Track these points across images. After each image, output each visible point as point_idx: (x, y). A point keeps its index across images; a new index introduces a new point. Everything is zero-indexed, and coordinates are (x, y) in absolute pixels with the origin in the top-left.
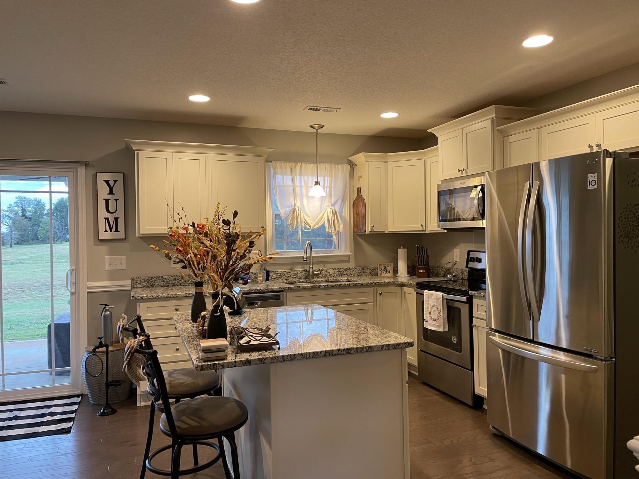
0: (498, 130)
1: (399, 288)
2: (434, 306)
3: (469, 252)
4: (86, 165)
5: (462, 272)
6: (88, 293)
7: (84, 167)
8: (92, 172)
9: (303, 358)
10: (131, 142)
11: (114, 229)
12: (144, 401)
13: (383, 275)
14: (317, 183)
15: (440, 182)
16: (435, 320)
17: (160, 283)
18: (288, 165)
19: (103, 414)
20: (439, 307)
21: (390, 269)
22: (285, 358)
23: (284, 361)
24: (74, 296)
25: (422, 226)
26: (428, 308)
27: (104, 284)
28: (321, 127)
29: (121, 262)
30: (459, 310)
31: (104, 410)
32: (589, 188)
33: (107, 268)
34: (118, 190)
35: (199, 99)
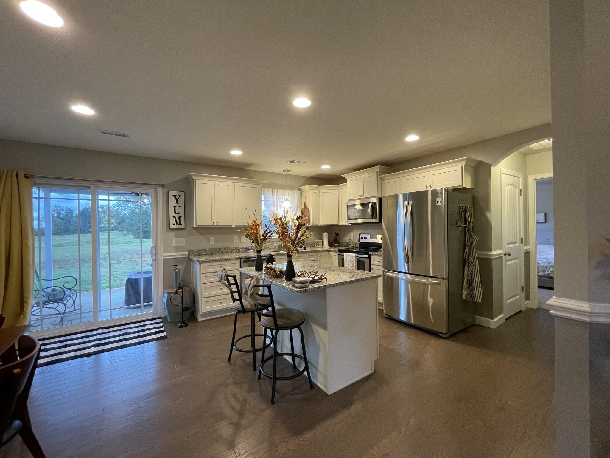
0: (380, 177)
1: (327, 253)
2: (350, 260)
3: (360, 235)
4: (163, 186)
5: (356, 244)
6: (164, 259)
7: (161, 187)
8: (166, 190)
9: (341, 285)
10: (192, 174)
11: (179, 223)
12: (202, 318)
13: (317, 247)
14: (287, 200)
15: (348, 201)
16: (351, 267)
17: (205, 253)
18: (271, 190)
19: (181, 327)
20: (353, 261)
21: (321, 243)
22: (334, 285)
23: (334, 286)
24: (155, 261)
25: (337, 222)
26: (347, 262)
27: (173, 254)
28: (289, 171)
29: (182, 241)
31: (181, 324)
32: (437, 204)
33: (174, 245)
34: (181, 201)
35: (236, 153)
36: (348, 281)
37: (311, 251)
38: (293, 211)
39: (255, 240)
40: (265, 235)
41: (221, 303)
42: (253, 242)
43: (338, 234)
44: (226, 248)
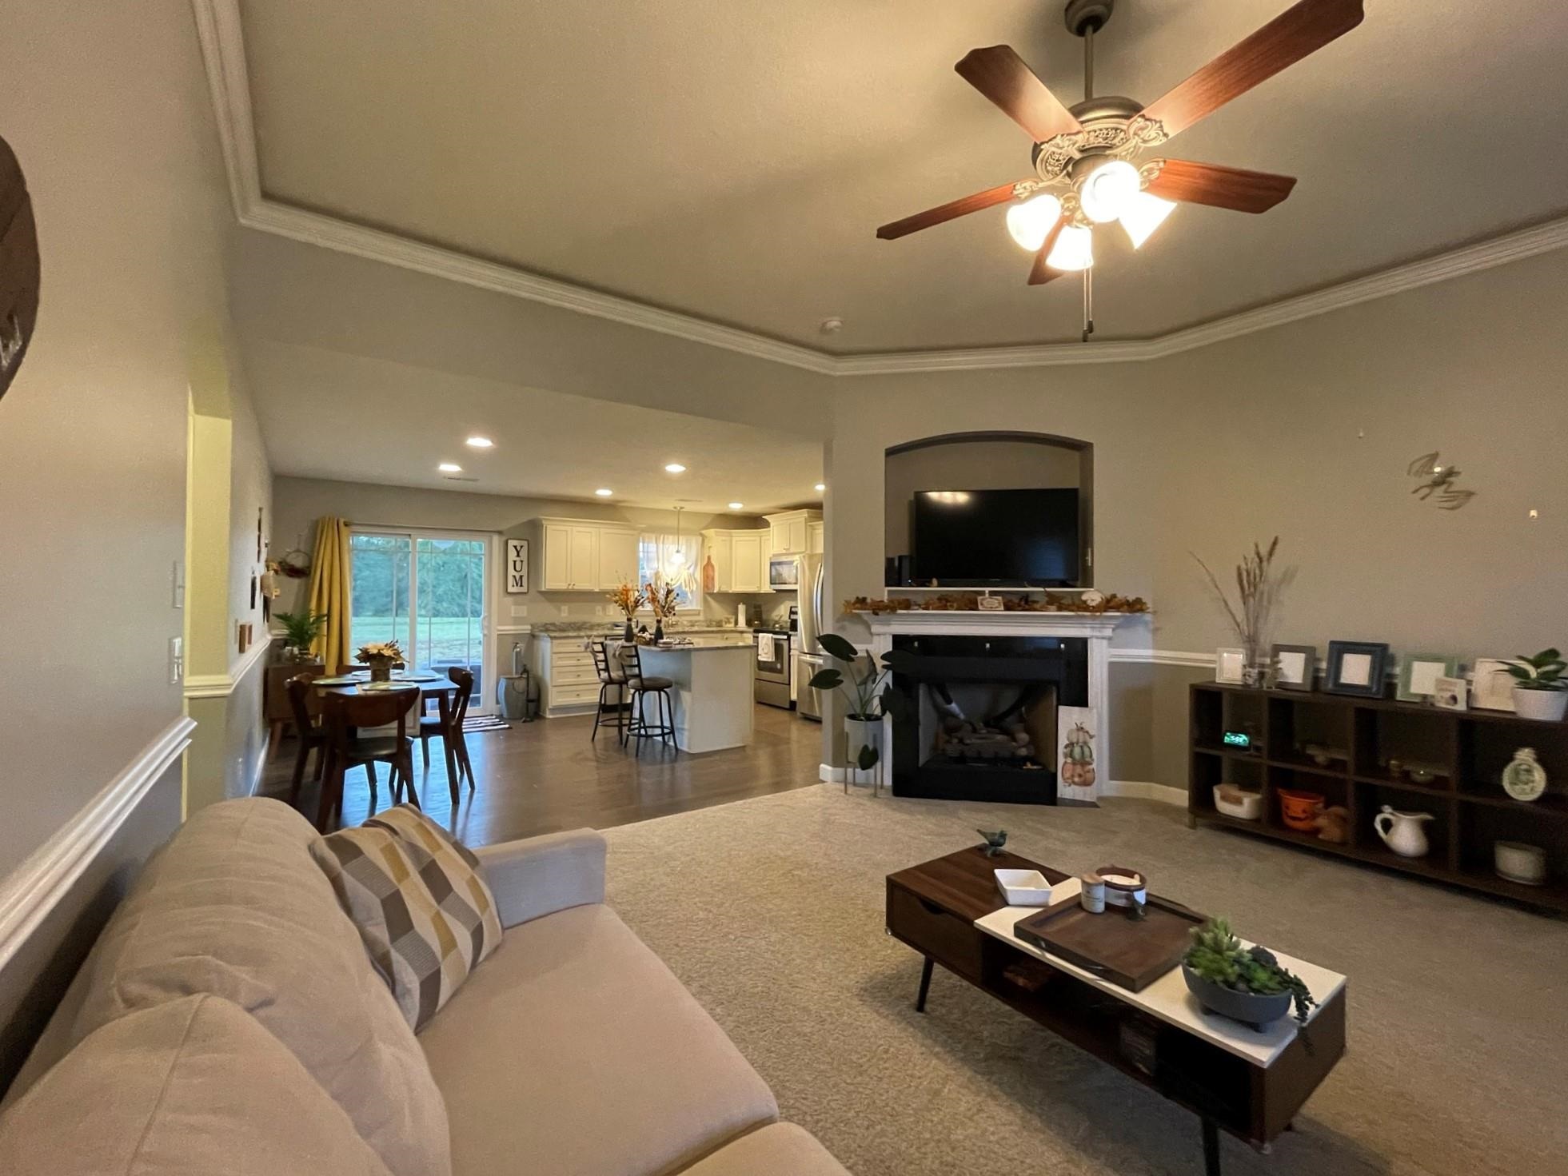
0: (806, 526)
1: (740, 634)
2: (765, 644)
3: (791, 607)
4: (500, 533)
5: (786, 622)
6: (498, 635)
7: (498, 535)
8: (504, 538)
10: (542, 518)
11: (519, 584)
12: (551, 714)
13: (728, 625)
14: (678, 552)
15: (771, 555)
16: (766, 654)
17: (554, 628)
18: (654, 536)
19: (524, 722)
20: (769, 645)
21: (733, 620)
24: (486, 637)
25: (758, 588)
26: (762, 646)
27: (510, 629)
28: (682, 508)
29: (523, 611)
30: (782, 645)
33: (513, 615)
34: (524, 553)
35: (604, 493)
38: (688, 569)
39: (626, 607)
40: (637, 602)
41: (578, 695)
42: (623, 609)
43: (760, 606)
44: (585, 623)
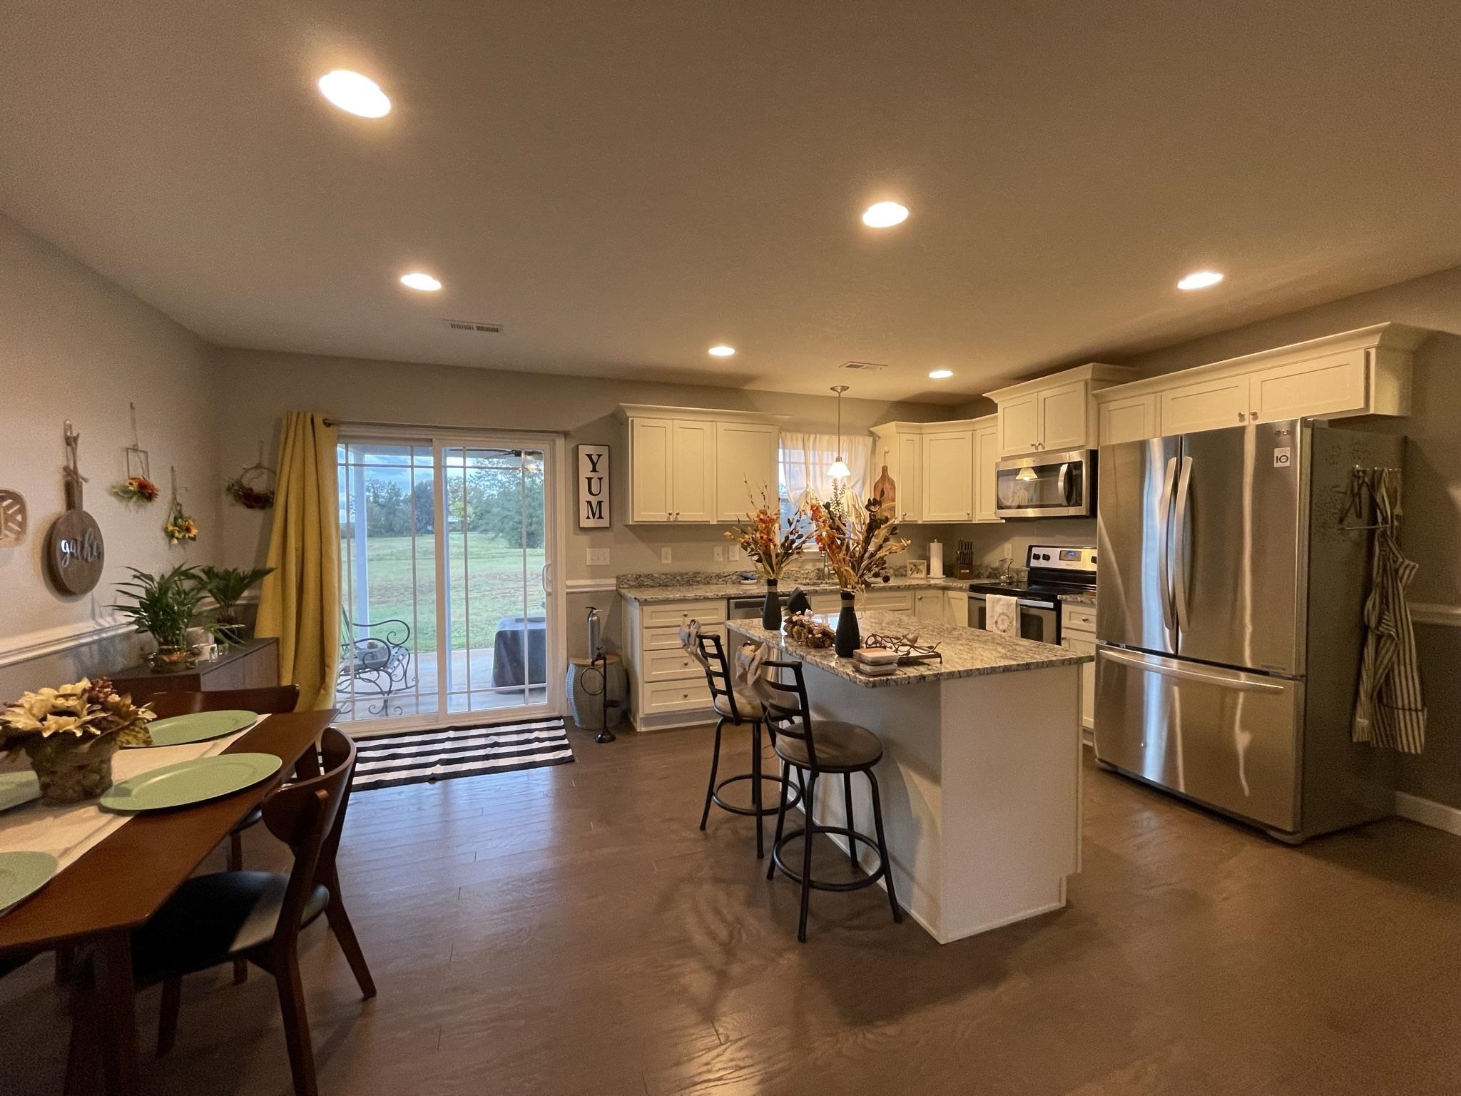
0: (1093, 395)
1: (940, 592)
2: (1003, 614)
3: (1030, 548)
4: (566, 435)
5: (1018, 572)
6: (567, 593)
7: (563, 439)
8: (573, 445)
9: (980, 674)
10: (626, 406)
11: (597, 515)
12: (645, 726)
13: (913, 576)
14: (839, 459)
15: (1000, 460)
16: (1004, 631)
17: (650, 582)
18: (800, 436)
19: (601, 741)
20: (1010, 615)
21: (923, 568)
22: (962, 674)
23: (960, 677)
24: (550, 598)
25: (969, 514)
26: (992, 617)
27: (585, 583)
28: (844, 388)
29: (604, 556)
30: (1041, 618)
31: (602, 735)
32: (1276, 465)
33: (588, 563)
34: (603, 465)
35: (722, 352)
36: (1000, 667)
37: (899, 587)
38: (852, 487)
39: (765, 556)
40: (788, 545)
41: (686, 696)
42: (759, 561)
43: (969, 545)
44: (696, 574)
